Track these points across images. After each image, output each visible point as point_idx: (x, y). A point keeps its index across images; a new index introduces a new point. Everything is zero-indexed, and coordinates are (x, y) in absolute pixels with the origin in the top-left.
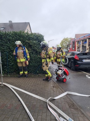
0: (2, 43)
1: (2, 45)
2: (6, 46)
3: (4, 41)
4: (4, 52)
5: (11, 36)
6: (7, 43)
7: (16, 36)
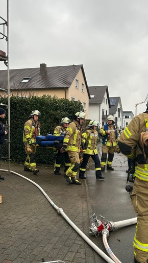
0: (16, 115)
1: (16, 117)
2: (21, 119)
3: (19, 111)
4: (18, 127)
5: (29, 104)
6: (23, 114)
7: (36, 105)
